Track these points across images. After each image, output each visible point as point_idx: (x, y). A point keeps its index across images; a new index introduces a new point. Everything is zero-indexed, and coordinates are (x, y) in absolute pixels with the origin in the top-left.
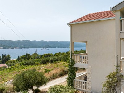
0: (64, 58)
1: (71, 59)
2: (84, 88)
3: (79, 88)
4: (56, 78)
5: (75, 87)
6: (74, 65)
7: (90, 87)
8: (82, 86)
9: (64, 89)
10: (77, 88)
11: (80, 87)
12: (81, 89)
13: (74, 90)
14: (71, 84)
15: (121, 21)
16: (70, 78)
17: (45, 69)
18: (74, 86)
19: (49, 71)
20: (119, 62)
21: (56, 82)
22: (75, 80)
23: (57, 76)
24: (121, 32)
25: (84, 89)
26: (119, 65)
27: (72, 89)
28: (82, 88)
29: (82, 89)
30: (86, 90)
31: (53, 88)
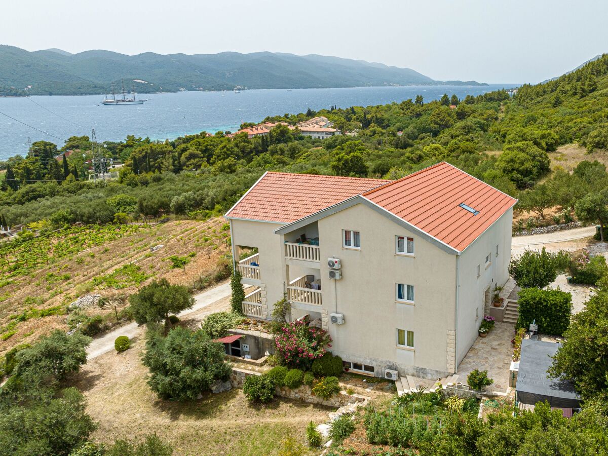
0: (225, 200)
1: (236, 271)
2: (257, 314)
3: (251, 315)
4: (209, 286)
5: (245, 314)
6: (240, 280)
7: (266, 313)
8: (254, 312)
9: (227, 318)
10: (248, 314)
11: (252, 313)
12: (253, 315)
13: (243, 318)
14: (239, 310)
15: (286, 245)
16: (235, 301)
17: (173, 259)
18: (243, 311)
19: (185, 263)
20: (286, 290)
21: (209, 297)
22: (243, 302)
23: (210, 282)
24: (286, 257)
25: (258, 316)
26: (286, 292)
27: (240, 317)
28: (255, 314)
29: (256, 316)
30: (261, 316)
31: (211, 318)
